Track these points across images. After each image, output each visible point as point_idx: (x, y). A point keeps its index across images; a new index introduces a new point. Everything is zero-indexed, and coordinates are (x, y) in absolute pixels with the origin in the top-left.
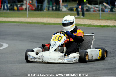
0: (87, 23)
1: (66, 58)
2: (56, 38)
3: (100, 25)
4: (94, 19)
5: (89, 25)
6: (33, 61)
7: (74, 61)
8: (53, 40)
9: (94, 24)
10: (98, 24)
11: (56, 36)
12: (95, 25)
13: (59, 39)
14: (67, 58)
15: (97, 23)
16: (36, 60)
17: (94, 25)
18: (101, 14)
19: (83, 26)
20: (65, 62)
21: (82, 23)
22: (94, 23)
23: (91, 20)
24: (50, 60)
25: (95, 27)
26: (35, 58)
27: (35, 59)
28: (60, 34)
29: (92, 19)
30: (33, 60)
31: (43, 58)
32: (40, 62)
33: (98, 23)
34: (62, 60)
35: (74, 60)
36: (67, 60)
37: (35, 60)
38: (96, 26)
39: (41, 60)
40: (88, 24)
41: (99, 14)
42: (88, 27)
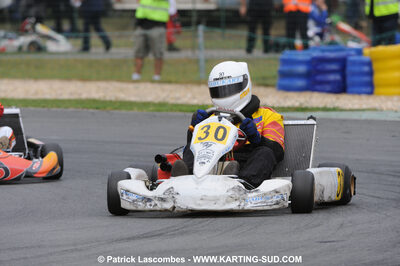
0: (149, 99)
1: (252, 195)
2: (207, 133)
3: (200, 103)
4: (176, 82)
5: (161, 106)
6: (140, 208)
7: (277, 203)
8: (200, 139)
9: (180, 102)
10: (195, 102)
11: (209, 127)
12: (182, 105)
13: (220, 136)
14: (254, 194)
15: (189, 95)
16: (153, 204)
17: (177, 105)
18: (202, 63)
19: (136, 111)
20: (249, 206)
21: (133, 99)
22: (178, 98)
23: (167, 87)
24: (201, 202)
25: (181, 111)
26: (149, 200)
27: (148, 204)
28: (220, 119)
29: (170, 82)
30: (141, 206)
31: (176, 197)
32: (166, 210)
33: (194, 98)
34: (237, 203)
35: (275, 199)
36: (253, 200)
37: (148, 207)
38: (184, 108)
39: (168, 206)
40: (156, 101)
41: (197, 61)
42: (157, 114)
